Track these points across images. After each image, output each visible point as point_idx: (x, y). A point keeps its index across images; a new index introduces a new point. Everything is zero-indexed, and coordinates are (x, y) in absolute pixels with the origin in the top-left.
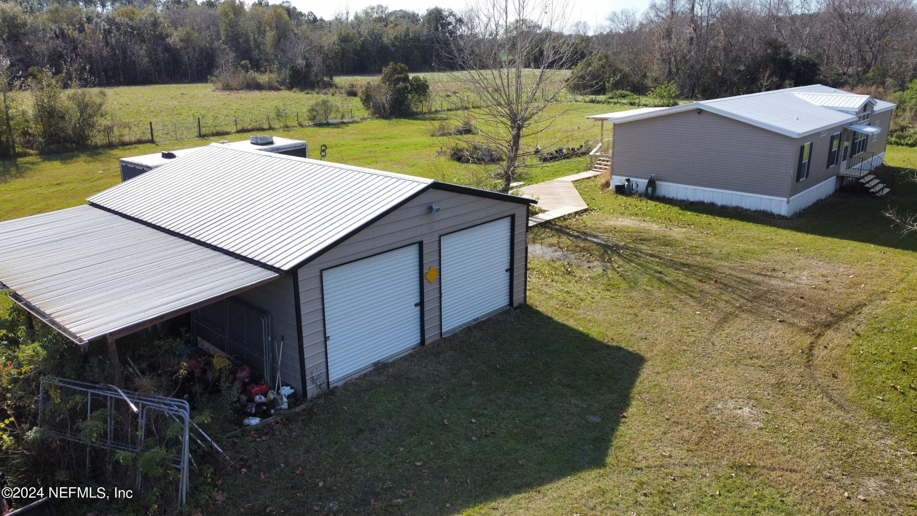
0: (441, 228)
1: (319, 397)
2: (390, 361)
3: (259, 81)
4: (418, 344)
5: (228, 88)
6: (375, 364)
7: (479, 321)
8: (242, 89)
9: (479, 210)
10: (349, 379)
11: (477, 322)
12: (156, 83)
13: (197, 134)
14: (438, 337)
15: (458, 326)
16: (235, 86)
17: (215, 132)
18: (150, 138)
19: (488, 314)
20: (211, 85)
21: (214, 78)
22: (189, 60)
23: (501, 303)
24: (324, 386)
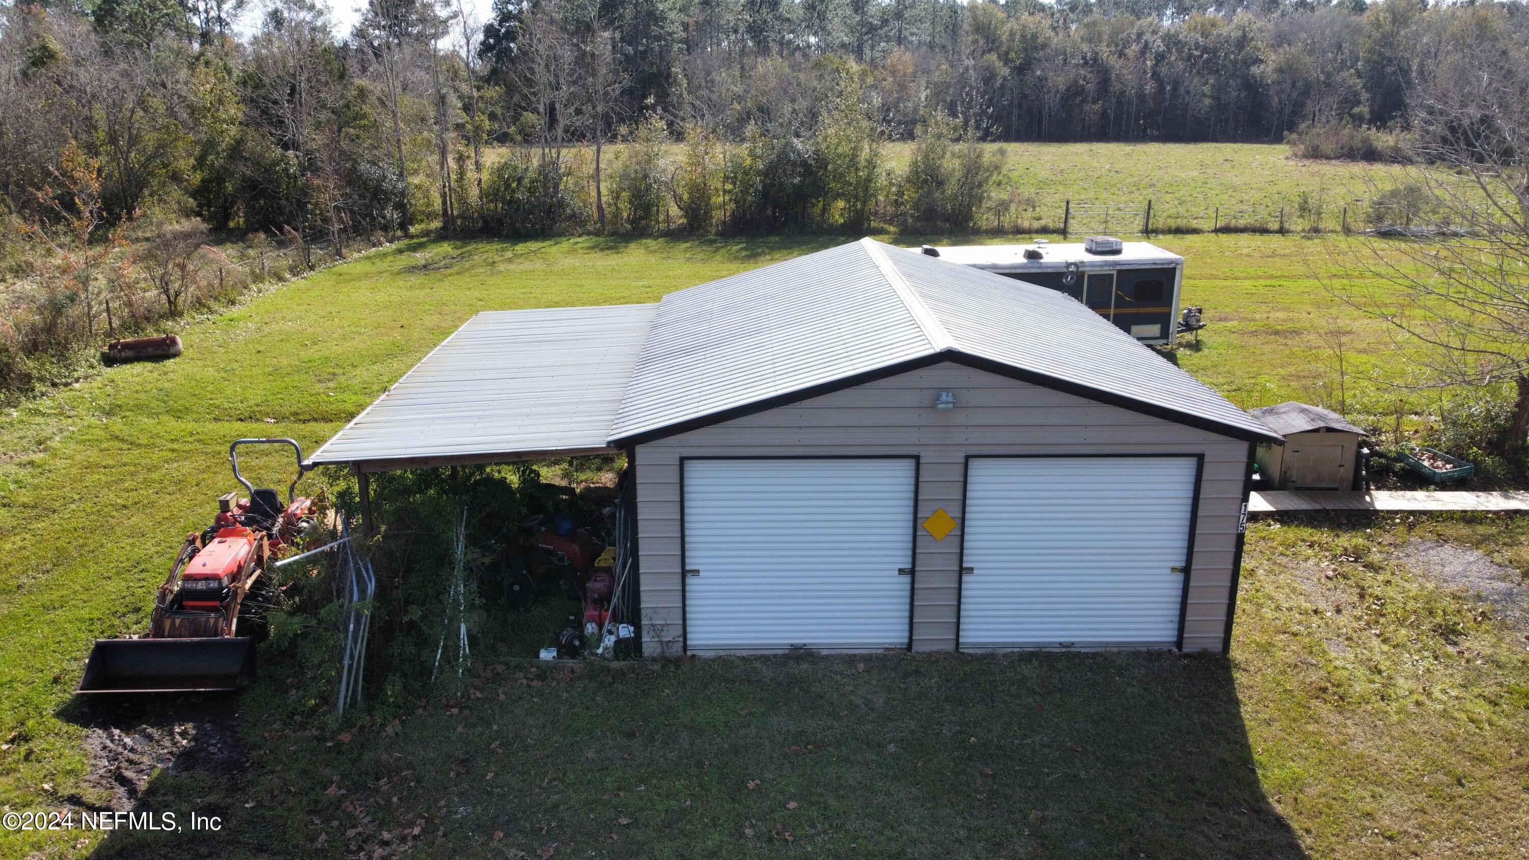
0: (970, 442)
1: (654, 660)
2: (824, 652)
3: (1375, 144)
4: (902, 644)
5: (1315, 154)
6: (795, 648)
7: (1073, 650)
8: (1337, 158)
9: (1086, 426)
10: (728, 652)
11: (1064, 650)
12: (1215, 140)
13: (1141, 228)
14: (950, 647)
15: (1014, 643)
16: (1329, 152)
17: (1173, 226)
18: (1062, 225)
19: (1100, 644)
20: (1287, 147)
21: (1294, 136)
22: (1280, 103)
23: (1155, 633)
24: (677, 647)
